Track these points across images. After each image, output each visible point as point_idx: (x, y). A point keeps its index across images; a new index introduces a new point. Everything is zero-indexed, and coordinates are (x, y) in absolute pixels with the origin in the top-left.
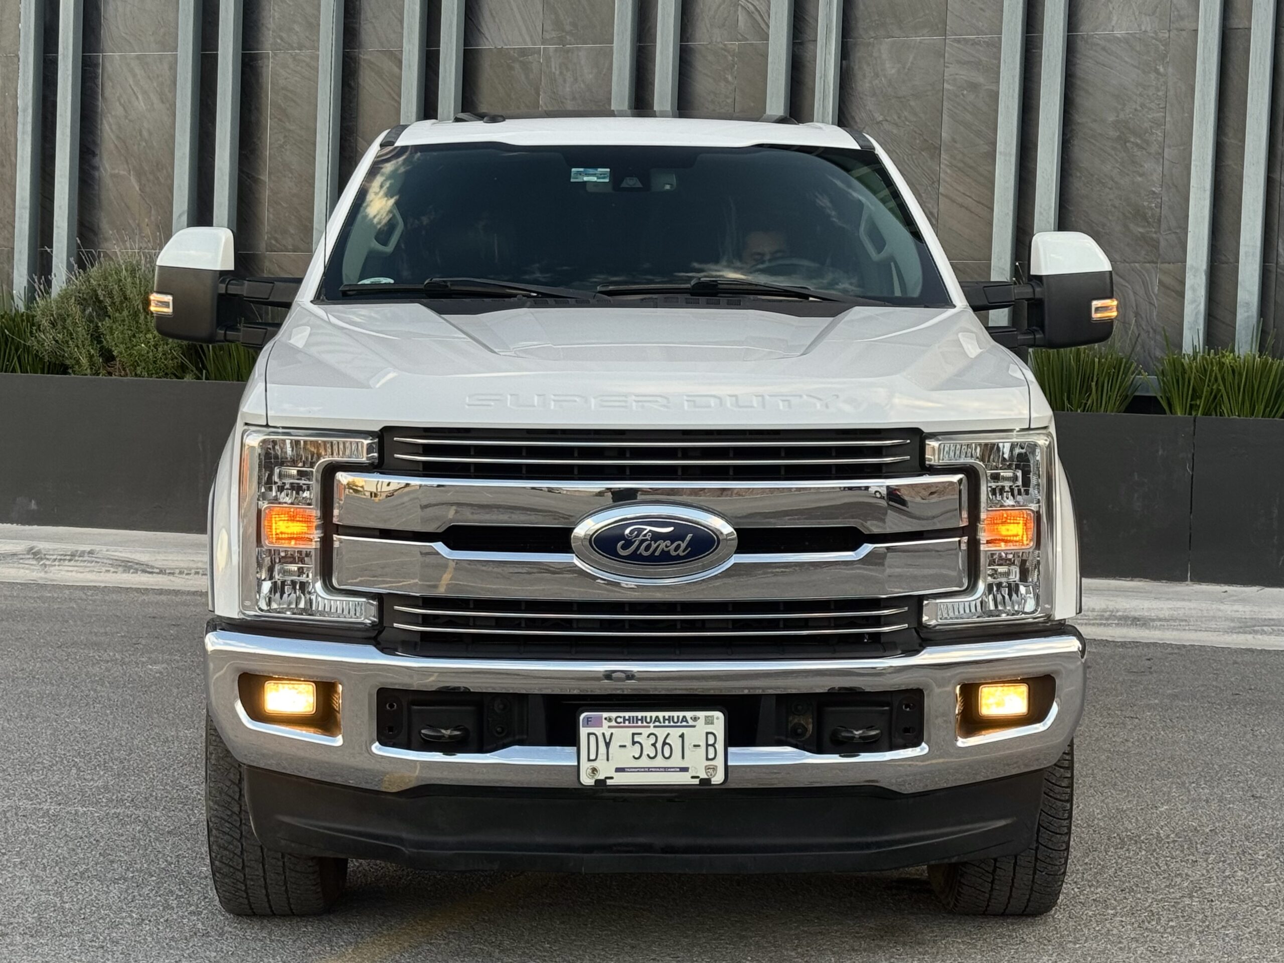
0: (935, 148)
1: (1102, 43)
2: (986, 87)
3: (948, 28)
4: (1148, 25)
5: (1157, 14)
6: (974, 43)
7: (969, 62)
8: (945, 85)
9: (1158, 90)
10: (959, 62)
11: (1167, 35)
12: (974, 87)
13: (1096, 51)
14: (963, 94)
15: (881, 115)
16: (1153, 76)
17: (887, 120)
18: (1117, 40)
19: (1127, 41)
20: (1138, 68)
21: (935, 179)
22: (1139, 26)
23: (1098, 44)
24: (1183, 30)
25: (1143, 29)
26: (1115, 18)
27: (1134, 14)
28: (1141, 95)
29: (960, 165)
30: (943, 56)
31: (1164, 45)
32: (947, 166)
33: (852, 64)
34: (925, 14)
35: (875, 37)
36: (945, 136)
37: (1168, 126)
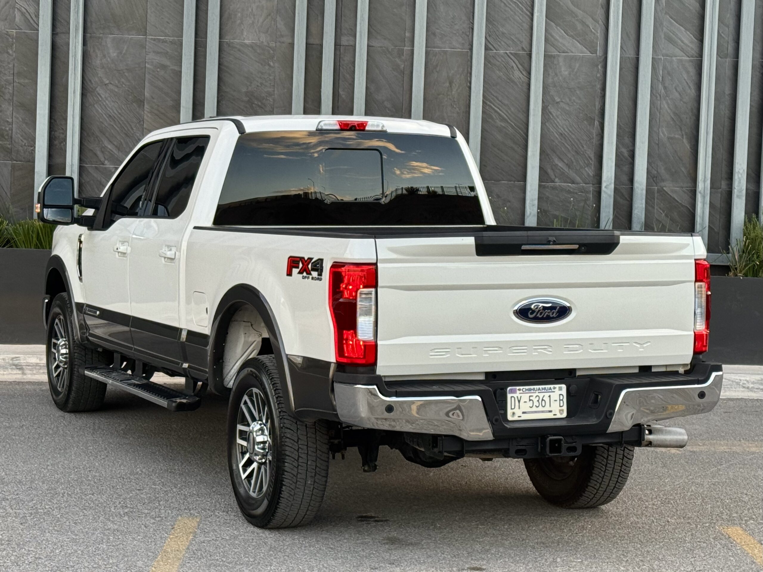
0: (141, 101)
1: (238, 46)
2: (171, 68)
3: (147, 31)
4: (264, 38)
5: (269, 32)
6: (164, 41)
7: (158, 53)
8: (147, 65)
9: (270, 75)
10: (154, 52)
11: (274, 45)
12: (164, 67)
13: (234, 51)
14: (158, 71)
15: (108, 80)
16: (267, 67)
17: (111, 83)
18: (248, 46)
20: (258, 62)
21: (141, 119)
22: (259, 39)
23: (236, 48)
24: (283, 43)
25: (261, 40)
26: (245, 34)
27: (256, 32)
28: (260, 78)
29: (156, 112)
30: (146, 48)
31: (273, 51)
32: (148, 112)
33: (89, 49)
34: (134, 23)
35: (103, 34)
36: (147, 94)
37: (276, 96)
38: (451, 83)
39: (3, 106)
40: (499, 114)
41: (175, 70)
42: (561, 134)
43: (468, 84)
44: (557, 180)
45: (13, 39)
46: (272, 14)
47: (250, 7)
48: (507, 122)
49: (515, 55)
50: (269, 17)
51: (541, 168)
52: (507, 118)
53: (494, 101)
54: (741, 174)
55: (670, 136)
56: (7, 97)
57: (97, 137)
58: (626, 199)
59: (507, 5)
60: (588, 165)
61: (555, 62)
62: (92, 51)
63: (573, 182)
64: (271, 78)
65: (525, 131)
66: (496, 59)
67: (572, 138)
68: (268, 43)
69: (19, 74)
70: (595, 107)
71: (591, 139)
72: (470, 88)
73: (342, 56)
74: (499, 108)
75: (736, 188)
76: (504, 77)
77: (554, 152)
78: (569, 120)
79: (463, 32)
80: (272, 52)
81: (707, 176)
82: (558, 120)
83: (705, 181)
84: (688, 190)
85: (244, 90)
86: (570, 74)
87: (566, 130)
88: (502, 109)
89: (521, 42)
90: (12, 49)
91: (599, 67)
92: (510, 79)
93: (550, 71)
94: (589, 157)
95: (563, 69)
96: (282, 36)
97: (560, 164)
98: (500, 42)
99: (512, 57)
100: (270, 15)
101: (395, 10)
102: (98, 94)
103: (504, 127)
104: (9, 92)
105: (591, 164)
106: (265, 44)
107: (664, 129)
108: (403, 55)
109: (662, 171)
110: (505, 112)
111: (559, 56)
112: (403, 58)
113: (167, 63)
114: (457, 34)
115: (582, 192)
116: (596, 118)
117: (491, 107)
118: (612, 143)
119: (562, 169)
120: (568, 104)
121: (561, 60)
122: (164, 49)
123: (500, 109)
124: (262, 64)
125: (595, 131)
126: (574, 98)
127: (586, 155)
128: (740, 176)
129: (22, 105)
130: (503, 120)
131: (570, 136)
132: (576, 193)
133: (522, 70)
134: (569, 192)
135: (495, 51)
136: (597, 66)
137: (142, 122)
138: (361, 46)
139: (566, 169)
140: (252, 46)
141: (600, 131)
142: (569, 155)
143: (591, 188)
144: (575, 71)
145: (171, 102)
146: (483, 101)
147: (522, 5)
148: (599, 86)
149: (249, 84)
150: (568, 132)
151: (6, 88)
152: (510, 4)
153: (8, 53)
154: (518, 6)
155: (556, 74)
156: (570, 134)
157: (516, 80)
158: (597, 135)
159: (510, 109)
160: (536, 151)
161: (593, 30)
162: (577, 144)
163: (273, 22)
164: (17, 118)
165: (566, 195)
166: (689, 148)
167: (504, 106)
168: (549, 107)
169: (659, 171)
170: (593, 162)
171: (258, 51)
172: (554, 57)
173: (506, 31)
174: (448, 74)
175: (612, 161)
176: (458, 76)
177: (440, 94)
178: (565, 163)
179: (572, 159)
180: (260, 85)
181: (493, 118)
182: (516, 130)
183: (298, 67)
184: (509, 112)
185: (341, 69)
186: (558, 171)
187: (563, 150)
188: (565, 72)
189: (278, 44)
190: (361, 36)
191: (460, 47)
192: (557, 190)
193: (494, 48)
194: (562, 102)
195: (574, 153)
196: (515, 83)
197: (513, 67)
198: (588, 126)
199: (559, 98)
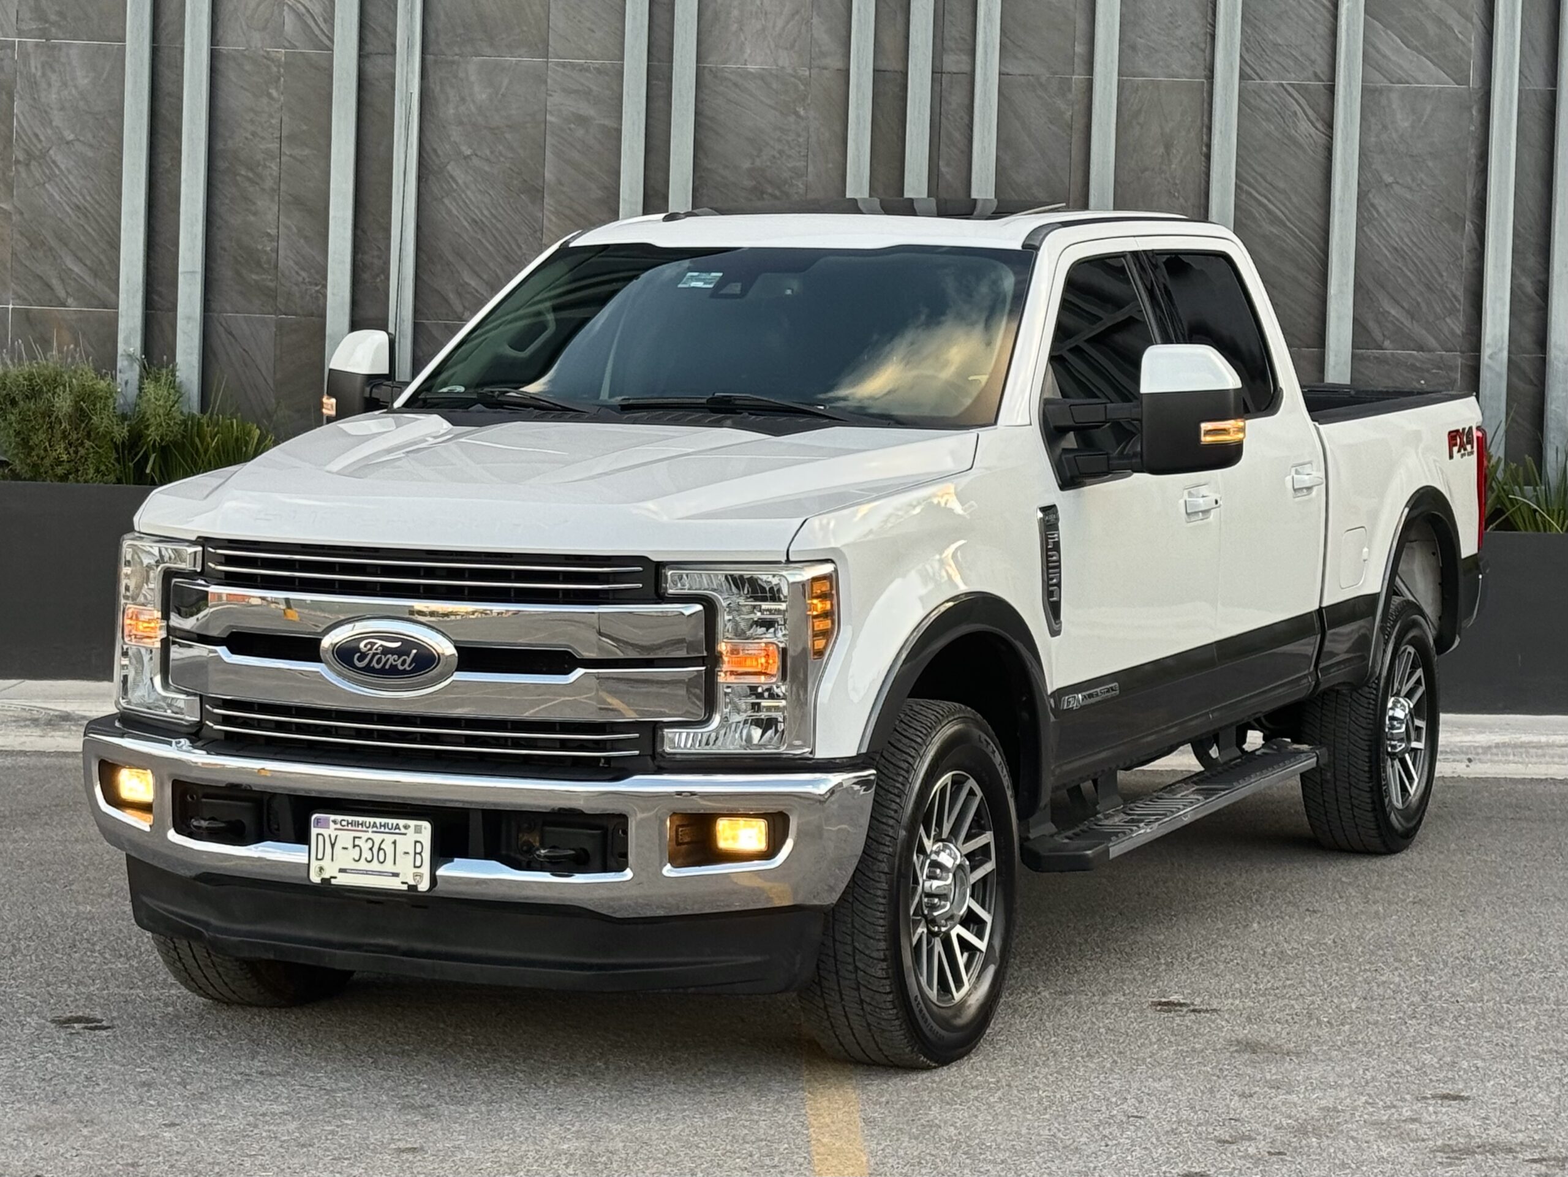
0: (538, 191)
1: (732, 77)
2: (597, 122)
3: (550, 49)
4: (785, 60)
5: (796, 48)
6: (583, 69)
7: (576, 92)
8: (549, 117)
9: (798, 135)
10: (564, 90)
11: (807, 73)
12: (582, 120)
13: (727, 87)
14: (570, 130)
15: (470, 147)
16: (792, 118)
17: (476, 155)
18: (753, 76)
19: (762, 78)
20: (774, 109)
21: (537, 227)
22: (775, 61)
23: (730, 80)
24: (825, 68)
25: (780, 64)
26: (748, 50)
27: (769, 46)
28: (779, 140)
29: (567, 212)
30: (546, 82)
31: (805, 85)
32: (553, 213)
33: (432, 86)
34: (523, 31)
35: (461, 55)
36: (548, 175)
37: (810, 178)
38: (1168, 147)
39: (259, 203)
40: (1269, 211)
41: (604, 125)
42: (1396, 249)
43: (1204, 149)
44: (1387, 343)
45: (279, 66)
46: (803, 11)
48: (1285, 225)
49: (1300, 88)
50: (797, 17)
51: (1355, 320)
52: (1283, 218)
53: (1256, 180)
56: (269, 184)
57: (448, 264)
58: (1531, 382)
60: (1452, 312)
61: (1384, 102)
62: (438, 89)
63: (1421, 348)
64: (801, 139)
65: (1322, 244)
66: (1260, 96)
67: (1418, 257)
68: (795, 70)
69: (293, 138)
70: (1465, 193)
71: (1457, 259)
72: (1208, 157)
73: (944, 93)
74: (1266, 197)
76: (1276, 134)
77: (1382, 287)
78: (1412, 220)
79: (1192, 43)
80: (802, 87)
82: (1389, 221)
85: (746, 165)
86: (1413, 127)
87: (1407, 240)
88: (1275, 202)
89: (1313, 62)
90: (277, 89)
91: (1474, 113)
92: (1290, 138)
93: (1373, 120)
94: (1455, 296)
95: (1399, 116)
96: (824, 55)
97: (1393, 312)
98: (1269, 63)
100: (797, 12)
102: (451, 177)
103: (1278, 237)
104: (271, 175)
105: (1459, 311)
106: (789, 71)
108: (1070, 90)
110: (1279, 204)
111: (1390, 90)
112: (1070, 96)
113: (591, 112)
114: (1182, 48)
115: (1440, 368)
116: (1468, 216)
117: (1250, 194)
118: (1504, 266)
119: (1398, 320)
120: (1410, 188)
121: (1394, 96)
122: (582, 84)
123: (1269, 200)
124: (781, 113)
125: (1465, 243)
126: (1423, 175)
127: (1448, 292)
129: (298, 201)
130: (1275, 220)
131: (1415, 253)
132: (1428, 371)
133: (1313, 119)
134: (1413, 368)
135: (1259, 81)
136: (1470, 108)
137: (539, 234)
138: (985, 74)
139: (1406, 321)
140: (761, 77)
141: (1477, 244)
142: (1412, 293)
143: (1459, 360)
144: (1425, 118)
145: (599, 192)
146: (1236, 184)
148: (1472, 152)
149: (755, 153)
150: (1410, 244)
151: (265, 166)
153: (269, 96)
155: (1385, 127)
156: (1415, 249)
157: (1301, 141)
158: (1472, 252)
159: (1290, 199)
160: (1347, 284)
161: (1460, 36)
162: (1429, 271)
163: (803, 27)
164: (288, 227)
165: (1406, 377)
167: (1277, 194)
168: (1370, 196)
170: (1462, 305)
171: (774, 86)
172: (1380, 91)
173: (1280, 41)
174: (1162, 128)
175: (1504, 305)
176: (1183, 133)
177: (1146, 169)
178: (1403, 307)
179: (1419, 300)
180: (778, 155)
181: (1254, 219)
182: (1302, 243)
183: (858, 117)
184: (1287, 203)
185: (943, 120)
186: (1389, 325)
187: (1400, 280)
188: (1403, 122)
189: (814, 71)
190: (986, 53)
191: (1187, 73)
192: (1389, 364)
193: (1257, 74)
194: (1397, 183)
195: (1423, 289)
196: (1300, 146)
197: (1295, 113)
198: (1452, 233)
199: (1392, 175)
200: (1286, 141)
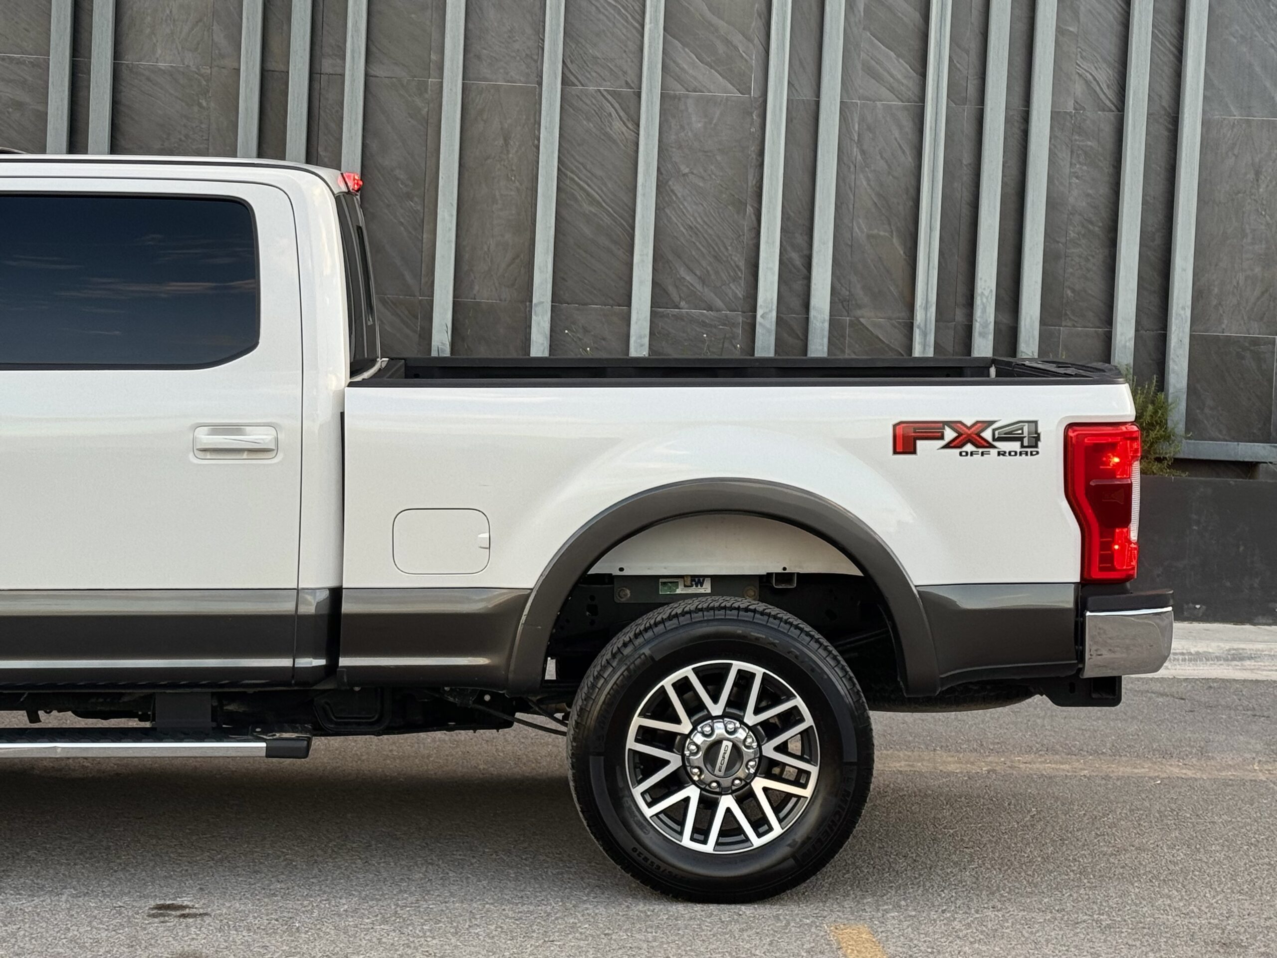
38: (506, 140)
40: (588, 194)
41: (38, 111)
42: (691, 227)
43: (536, 142)
44: (683, 304)
46: (205, 19)
47: (168, 5)
48: (602, 206)
49: (614, 94)
50: (200, 24)
51: (655, 284)
52: (601, 200)
53: (580, 170)
54: (987, 298)
55: (871, 232)
58: (798, 337)
59: (602, 10)
60: (735, 279)
61: (682, 107)
63: (710, 308)
64: (203, 126)
65: (630, 221)
66: (581, 100)
67: (709, 235)
68: (198, 68)
70: (747, 183)
71: (740, 236)
72: (537, 147)
73: (323, 92)
74: (586, 183)
75: (978, 320)
76: (594, 130)
77: (680, 258)
78: (704, 203)
79: (527, 55)
80: (204, 83)
81: (930, 299)
82: (686, 204)
83: (926, 309)
84: (899, 323)
85: (157, 146)
86: (705, 127)
87: (699, 220)
88: (592, 185)
89: (625, 73)
91: (754, 116)
92: (606, 134)
93: (673, 122)
94: (738, 267)
95: (694, 119)
96: (222, 56)
97: (688, 278)
98: (589, 73)
99: (609, 98)
100: (201, 20)
101: (413, 16)
103: (595, 215)
105: (740, 278)
106: (194, 69)
107: (860, 221)
108: (427, 92)
109: (859, 291)
110: (596, 188)
111: (687, 97)
112: (426, 96)
113: (26, 98)
114: (518, 58)
115: (724, 325)
116: (749, 201)
117: (572, 179)
118: (774, 243)
119: (692, 285)
120: (703, 178)
121: (690, 102)
122: (19, 76)
123: (589, 185)
124: (187, 104)
125: (746, 224)
126: (713, 167)
127: (732, 262)
128: (985, 300)
130: (593, 201)
131: (706, 231)
132: (715, 327)
133: (625, 120)
134: (704, 324)
135: (580, 87)
136: (751, 114)
138: (353, 75)
139: (699, 287)
140: (170, 73)
141: (755, 222)
142: (704, 263)
143: (739, 318)
144: (714, 121)
146: (559, 169)
147: (626, 10)
148: (753, 149)
149: (165, 136)
150: (702, 223)
152: (607, 10)
154: (619, 12)
155: (682, 128)
156: (705, 227)
157: (615, 137)
158: (750, 230)
159: (605, 185)
160: (647, 255)
161: (743, 54)
162: (717, 244)
163: (206, 33)
165: (698, 329)
166: (902, 252)
167: (595, 180)
168: (670, 183)
169: (852, 290)
170: (743, 274)
171: (182, 82)
172: (679, 98)
173: (598, 55)
174: (501, 123)
175: (773, 274)
176: (519, 128)
177: (488, 158)
178: (696, 275)
179: (709, 268)
180: (183, 138)
181: (576, 200)
182: (614, 219)
183: (246, 109)
184: (604, 189)
185: (322, 112)
186: (685, 289)
187: (694, 253)
188: (697, 124)
189: (215, 69)
190: (353, 57)
191: (522, 79)
192: (683, 320)
193: (579, 81)
194: (692, 173)
195: (712, 260)
196: (614, 142)
197: (610, 115)
198: (736, 216)
199: (688, 167)
200: (602, 137)
